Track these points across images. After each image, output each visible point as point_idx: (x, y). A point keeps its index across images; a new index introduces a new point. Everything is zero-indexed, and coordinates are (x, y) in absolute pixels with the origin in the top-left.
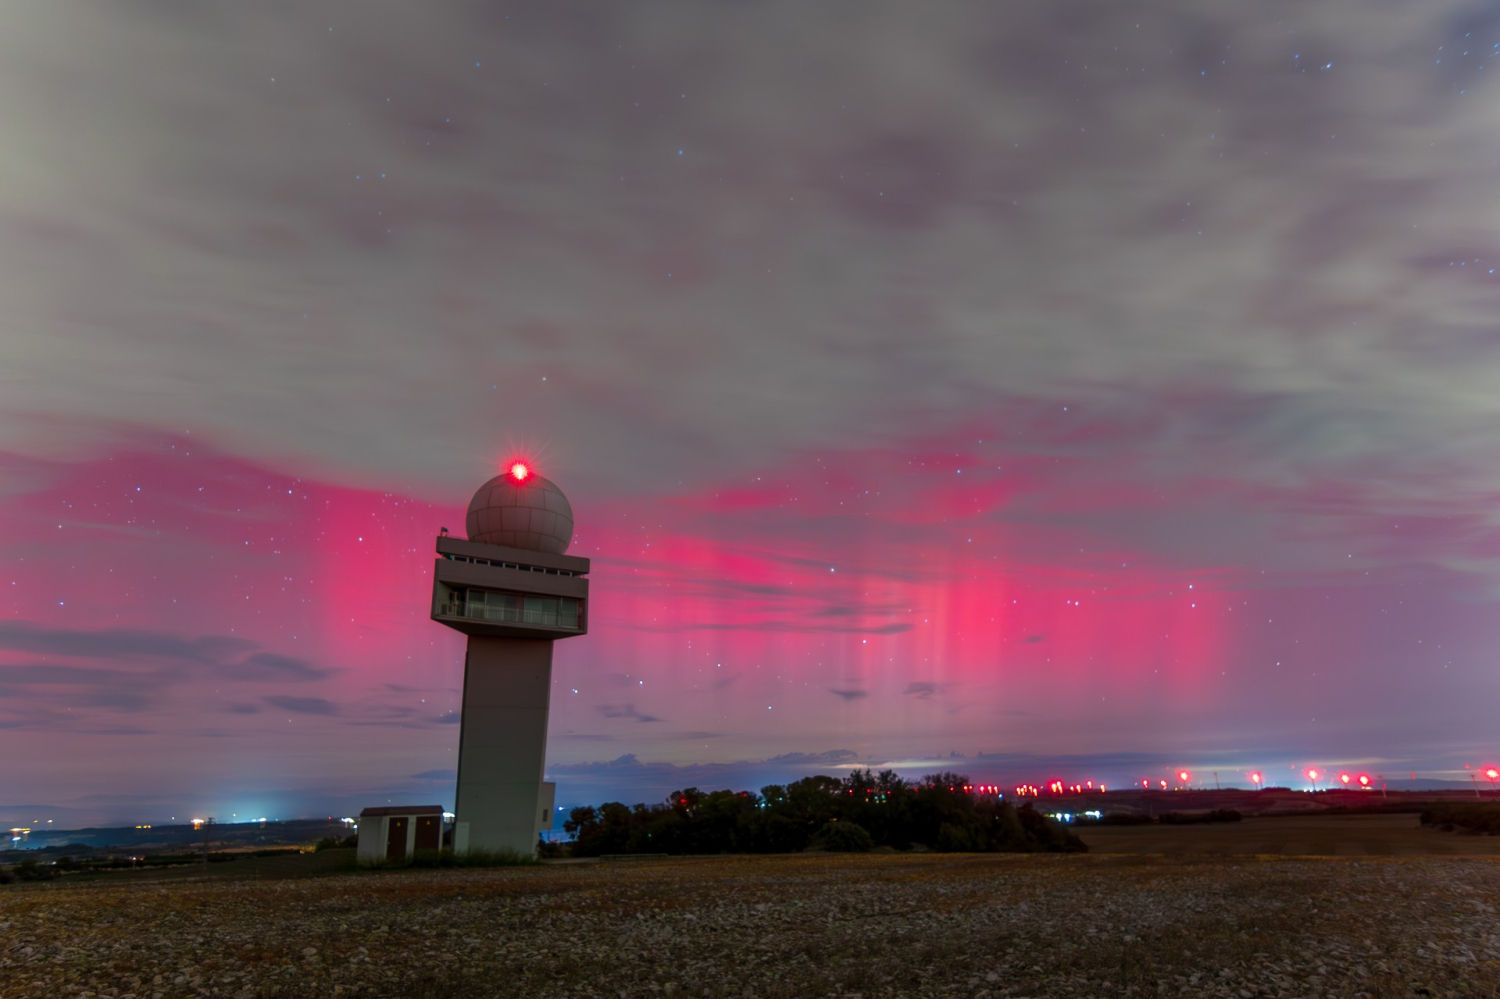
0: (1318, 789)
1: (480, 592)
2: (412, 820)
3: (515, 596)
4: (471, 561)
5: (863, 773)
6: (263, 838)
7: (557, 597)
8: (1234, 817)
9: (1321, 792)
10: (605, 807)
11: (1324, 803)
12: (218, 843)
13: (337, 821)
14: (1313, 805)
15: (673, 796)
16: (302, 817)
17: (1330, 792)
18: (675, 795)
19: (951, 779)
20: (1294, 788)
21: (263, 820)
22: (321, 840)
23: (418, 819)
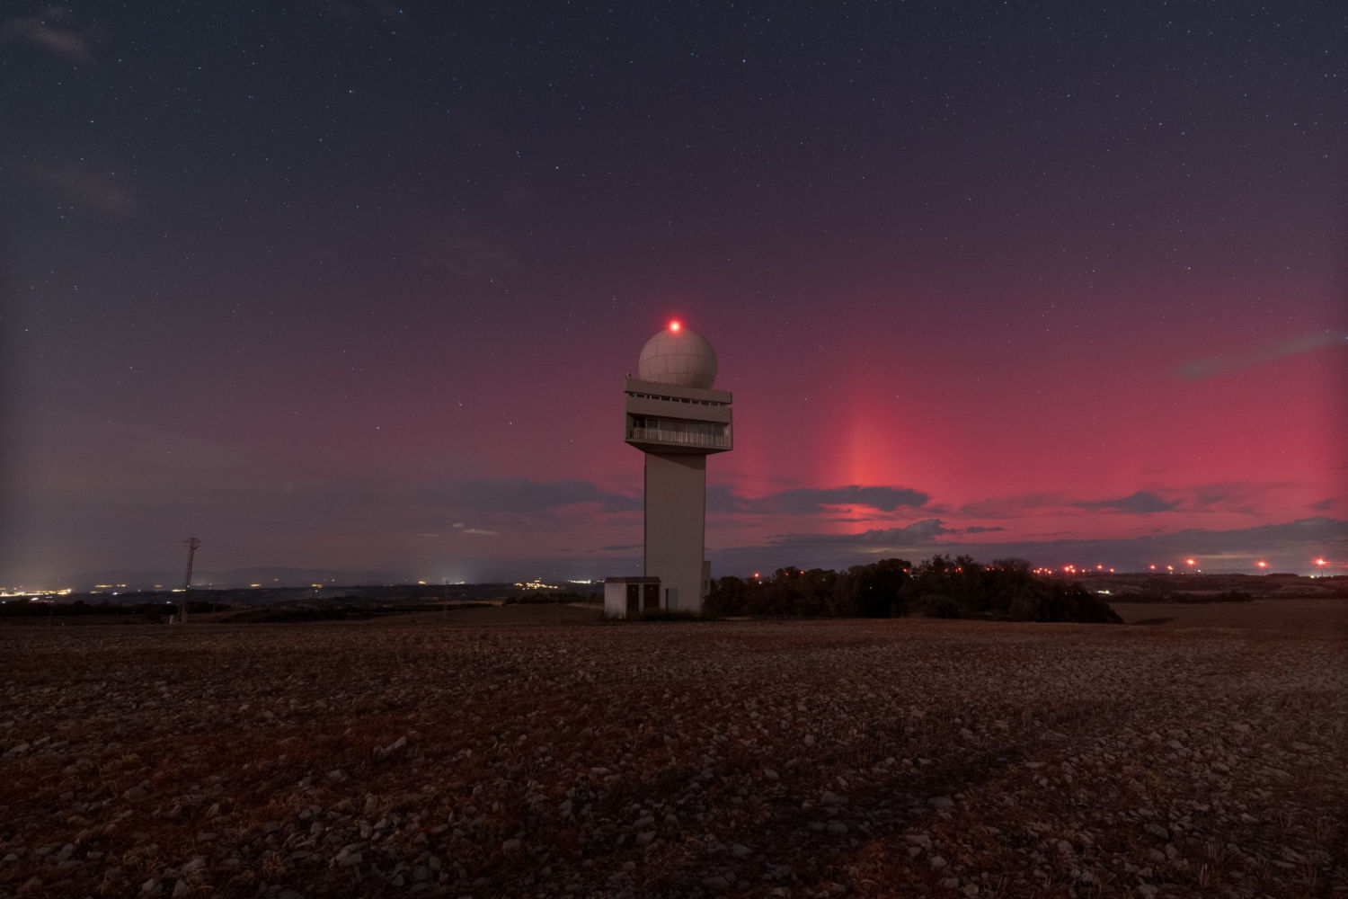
0: (1325, 576)
1: (654, 420)
2: (641, 586)
3: (678, 423)
4: (648, 397)
5: (943, 557)
6: (464, 595)
7: (709, 423)
8: (1247, 598)
9: (1329, 578)
10: (724, 579)
11: (1332, 587)
12: (436, 598)
13: (511, 585)
14: (1320, 589)
15: (777, 573)
16: (488, 582)
17: (1336, 578)
18: (780, 571)
19: (1015, 563)
20: (1301, 575)
21: (463, 583)
22: (506, 598)
23: (645, 586)
